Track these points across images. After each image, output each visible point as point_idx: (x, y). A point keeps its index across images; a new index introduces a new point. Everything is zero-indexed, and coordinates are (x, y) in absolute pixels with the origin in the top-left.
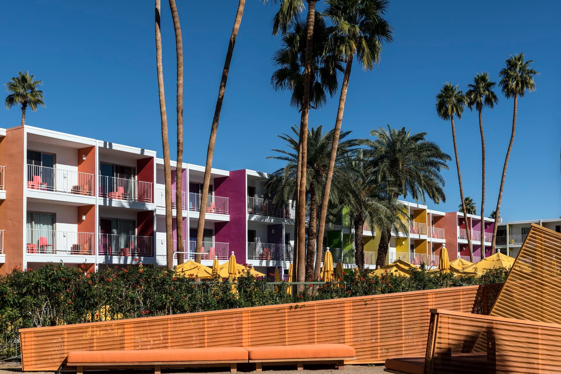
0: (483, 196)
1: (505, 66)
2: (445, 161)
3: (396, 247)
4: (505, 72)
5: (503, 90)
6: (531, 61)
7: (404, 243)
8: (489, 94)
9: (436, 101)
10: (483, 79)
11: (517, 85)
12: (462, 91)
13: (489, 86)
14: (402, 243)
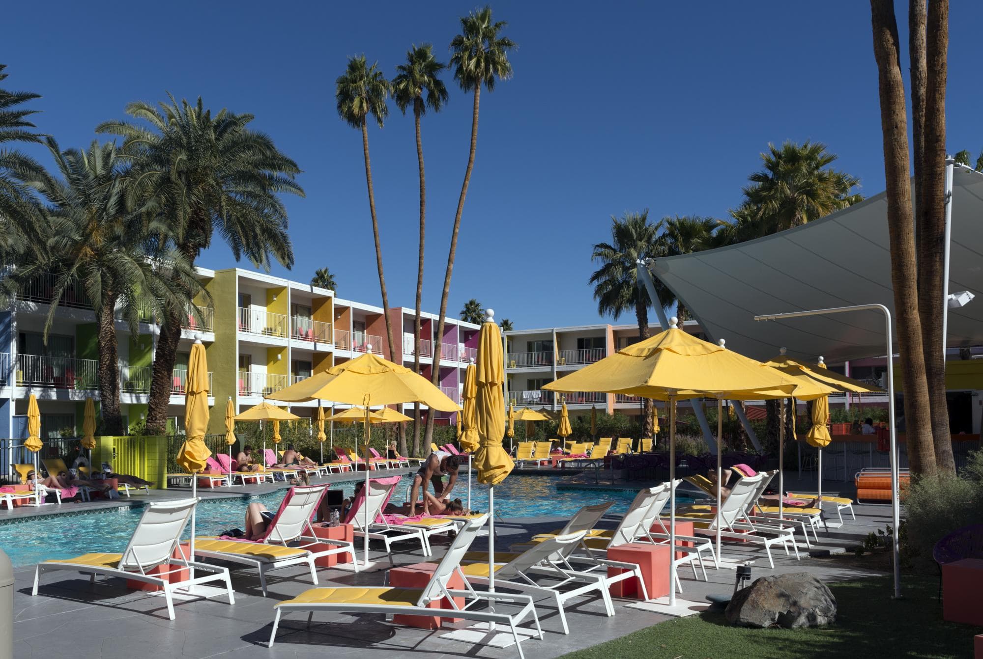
0: (420, 270)
1: (459, 30)
2: (294, 178)
3: (267, 364)
4: (458, 43)
5: (456, 76)
6: (504, 23)
7: (280, 356)
8: (430, 82)
9: (335, 90)
10: (421, 55)
11: (478, 64)
12: (381, 73)
13: (432, 68)
14: (277, 357)
